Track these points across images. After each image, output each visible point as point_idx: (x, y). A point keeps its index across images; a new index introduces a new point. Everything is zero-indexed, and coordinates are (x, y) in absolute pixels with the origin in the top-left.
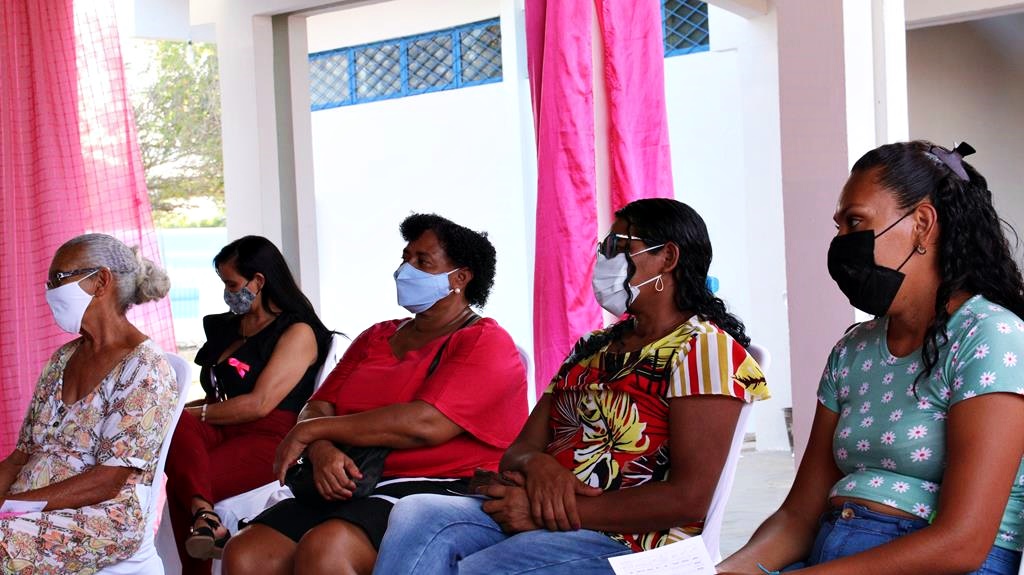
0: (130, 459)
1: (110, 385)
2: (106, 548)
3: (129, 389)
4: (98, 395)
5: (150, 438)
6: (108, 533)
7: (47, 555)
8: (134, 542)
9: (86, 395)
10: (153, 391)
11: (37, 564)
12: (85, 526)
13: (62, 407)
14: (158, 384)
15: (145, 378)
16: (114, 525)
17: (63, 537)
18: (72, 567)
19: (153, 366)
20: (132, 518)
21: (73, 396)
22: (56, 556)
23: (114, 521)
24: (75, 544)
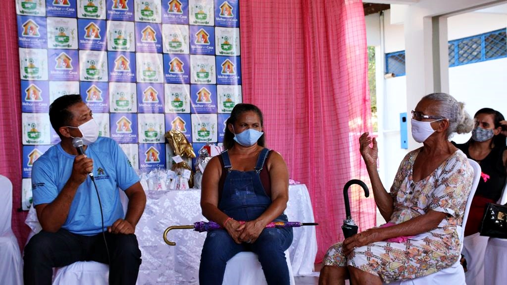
0: (448, 209)
1: (439, 172)
2: (441, 257)
3: (451, 174)
4: (432, 177)
5: (459, 200)
6: (442, 249)
7: (411, 260)
8: (455, 256)
9: (426, 177)
10: (463, 175)
11: (406, 265)
12: (430, 244)
13: (412, 184)
14: (465, 172)
15: (459, 168)
16: (445, 245)
17: (419, 251)
18: (424, 267)
19: (464, 163)
20: (454, 244)
21: (419, 178)
22: (416, 261)
23: (445, 243)
24: (425, 255)
